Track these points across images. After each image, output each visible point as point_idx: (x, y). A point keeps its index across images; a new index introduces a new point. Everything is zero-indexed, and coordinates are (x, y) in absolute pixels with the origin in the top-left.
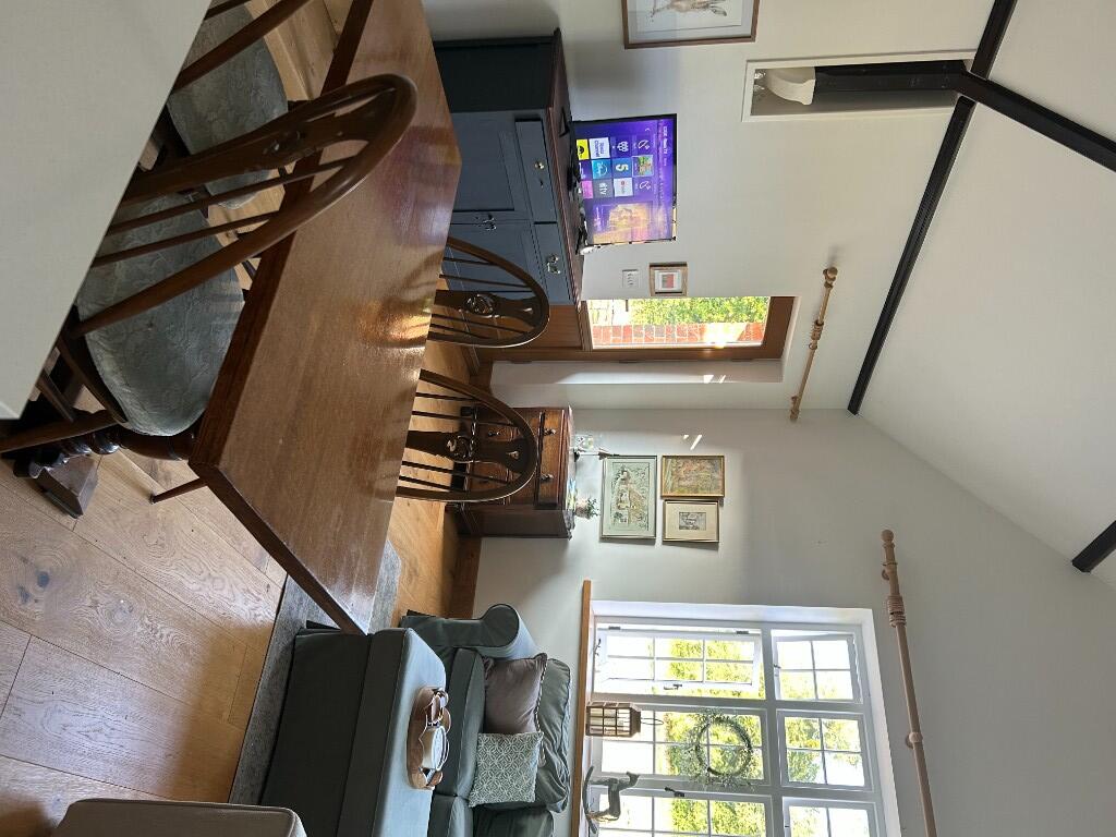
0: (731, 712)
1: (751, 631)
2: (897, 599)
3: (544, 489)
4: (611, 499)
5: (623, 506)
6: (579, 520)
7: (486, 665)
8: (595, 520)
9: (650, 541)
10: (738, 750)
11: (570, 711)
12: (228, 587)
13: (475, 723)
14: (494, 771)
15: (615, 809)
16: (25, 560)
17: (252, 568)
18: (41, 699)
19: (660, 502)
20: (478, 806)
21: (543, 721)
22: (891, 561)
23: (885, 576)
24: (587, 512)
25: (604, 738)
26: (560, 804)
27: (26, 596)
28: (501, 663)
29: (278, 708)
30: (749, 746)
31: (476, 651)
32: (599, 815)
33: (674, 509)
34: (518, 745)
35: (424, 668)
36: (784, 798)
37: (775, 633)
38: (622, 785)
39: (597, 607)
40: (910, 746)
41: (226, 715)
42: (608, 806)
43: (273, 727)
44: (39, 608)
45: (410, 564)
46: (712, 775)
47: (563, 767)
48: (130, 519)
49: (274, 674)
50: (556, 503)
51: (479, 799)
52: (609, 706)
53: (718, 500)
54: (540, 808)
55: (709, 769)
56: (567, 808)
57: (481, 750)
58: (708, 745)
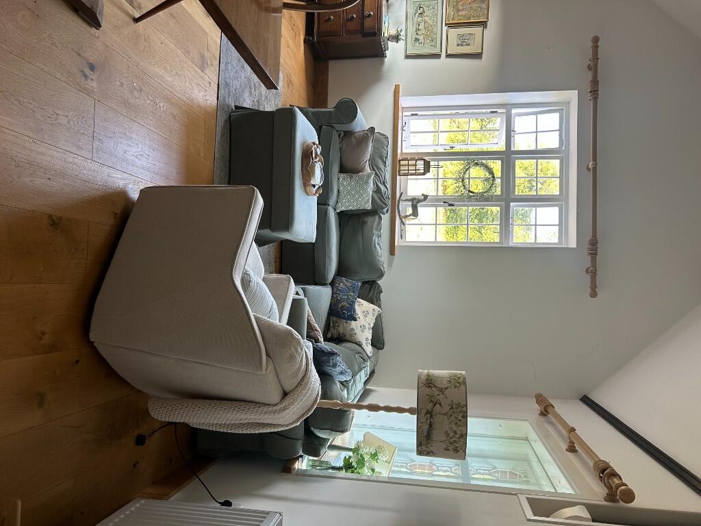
0: (484, 159)
1: (499, 111)
2: (595, 82)
3: (368, 22)
4: (411, 30)
5: (420, 33)
6: (391, 44)
7: (339, 136)
8: (402, 43)
9: (437, 56)
10: (487, 180)
11: (389, 162)
12: (188, 81)
13: (336, 168)
14: (349, 193)
15: (415, 214)
16: (79, 55)
17: (199, 71)
18: (109, 135)
19: (445, 28)
20: (341, 212)
21: (373, 166)
22: (595, 57)
23: (589, 68)
24: (396, 38)
25: (409, 177)
26: (385, 210)
27: (86, 76)
28: (348, 134)
29: (228, 154)
30: (493, 177)
31: (333, 127)
32: (406, 217)
33: (454, 32)
34: (361, 179)
35: (305, 132)
36: (511, 204)
37: (514, 111)
38: (419, 201)
39: (404, 102)
40: (589, 170)
41: (202, 155)
42: (411, 212)
43: (227, 164)
44: (95, 84)
45: (287, 76)
46: (471, 194)
47: (386, 190)
48: (126, 33)
49: (223, 135)
50: (376, 32)
51: (341, 208)
52: (412, 159)
53: (483, 24)
54: (375, 212)
55: (469, 191)
56: (389, 212)
57: (341, 182)
58: (469, 178)
